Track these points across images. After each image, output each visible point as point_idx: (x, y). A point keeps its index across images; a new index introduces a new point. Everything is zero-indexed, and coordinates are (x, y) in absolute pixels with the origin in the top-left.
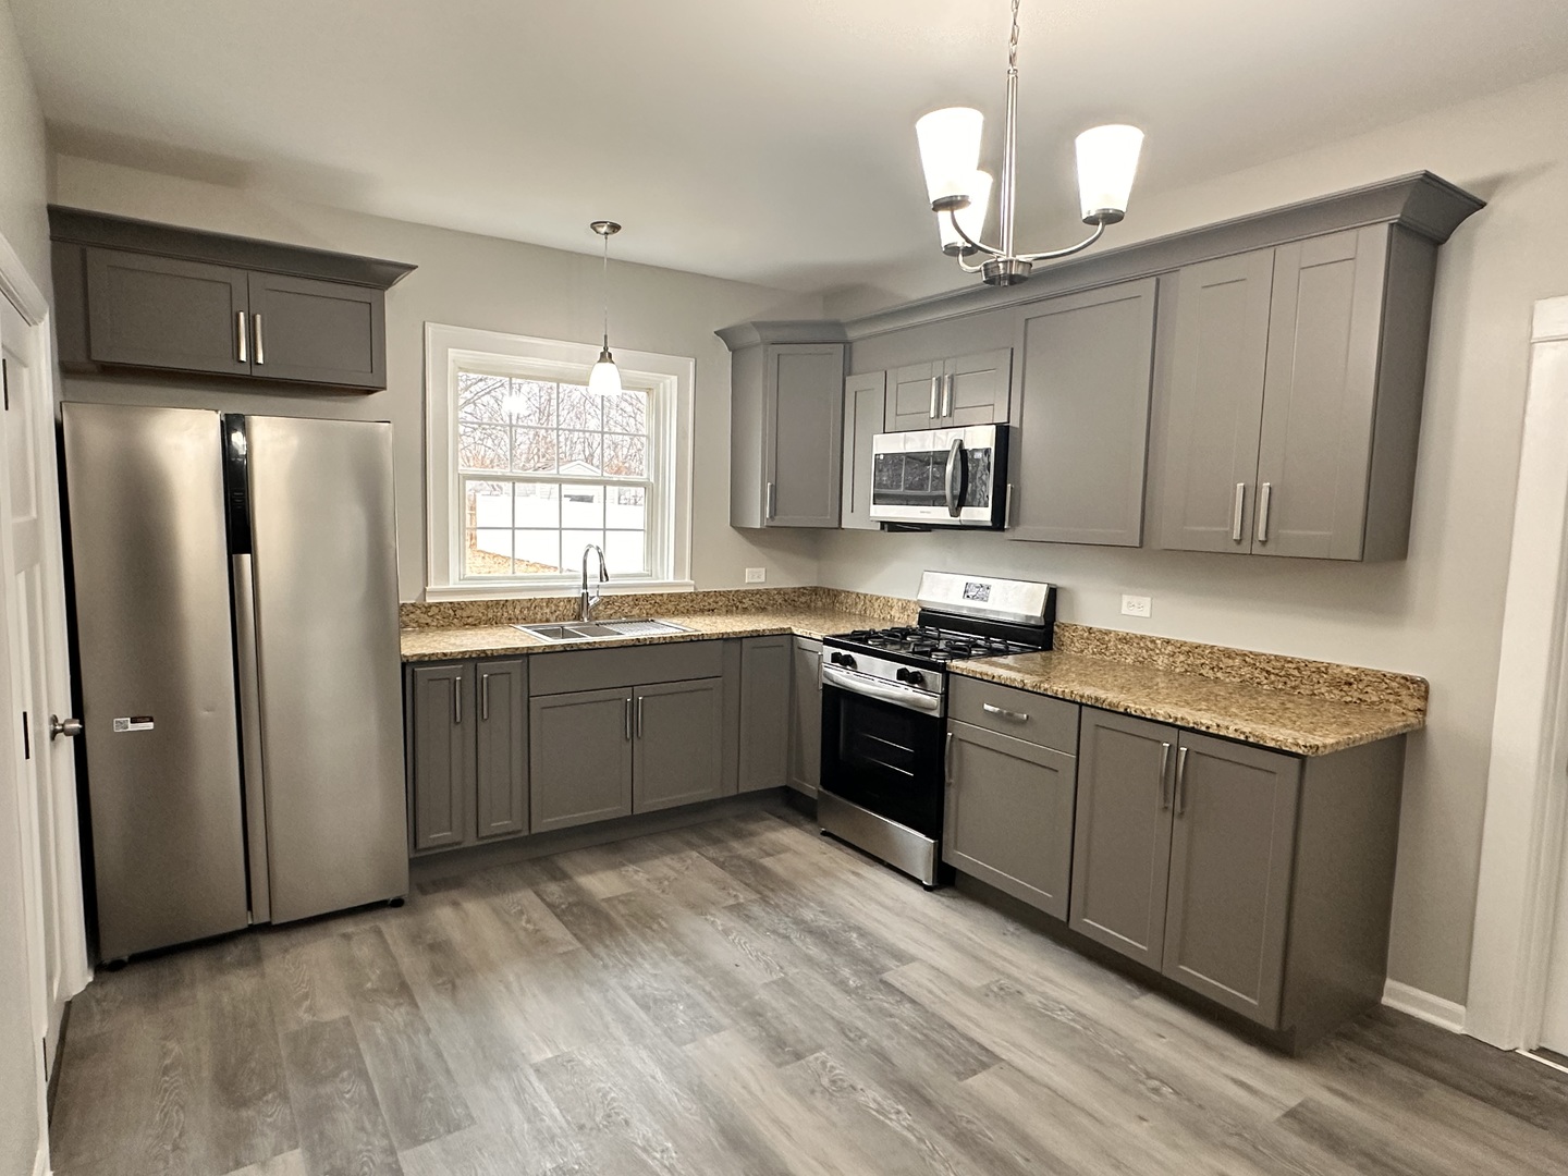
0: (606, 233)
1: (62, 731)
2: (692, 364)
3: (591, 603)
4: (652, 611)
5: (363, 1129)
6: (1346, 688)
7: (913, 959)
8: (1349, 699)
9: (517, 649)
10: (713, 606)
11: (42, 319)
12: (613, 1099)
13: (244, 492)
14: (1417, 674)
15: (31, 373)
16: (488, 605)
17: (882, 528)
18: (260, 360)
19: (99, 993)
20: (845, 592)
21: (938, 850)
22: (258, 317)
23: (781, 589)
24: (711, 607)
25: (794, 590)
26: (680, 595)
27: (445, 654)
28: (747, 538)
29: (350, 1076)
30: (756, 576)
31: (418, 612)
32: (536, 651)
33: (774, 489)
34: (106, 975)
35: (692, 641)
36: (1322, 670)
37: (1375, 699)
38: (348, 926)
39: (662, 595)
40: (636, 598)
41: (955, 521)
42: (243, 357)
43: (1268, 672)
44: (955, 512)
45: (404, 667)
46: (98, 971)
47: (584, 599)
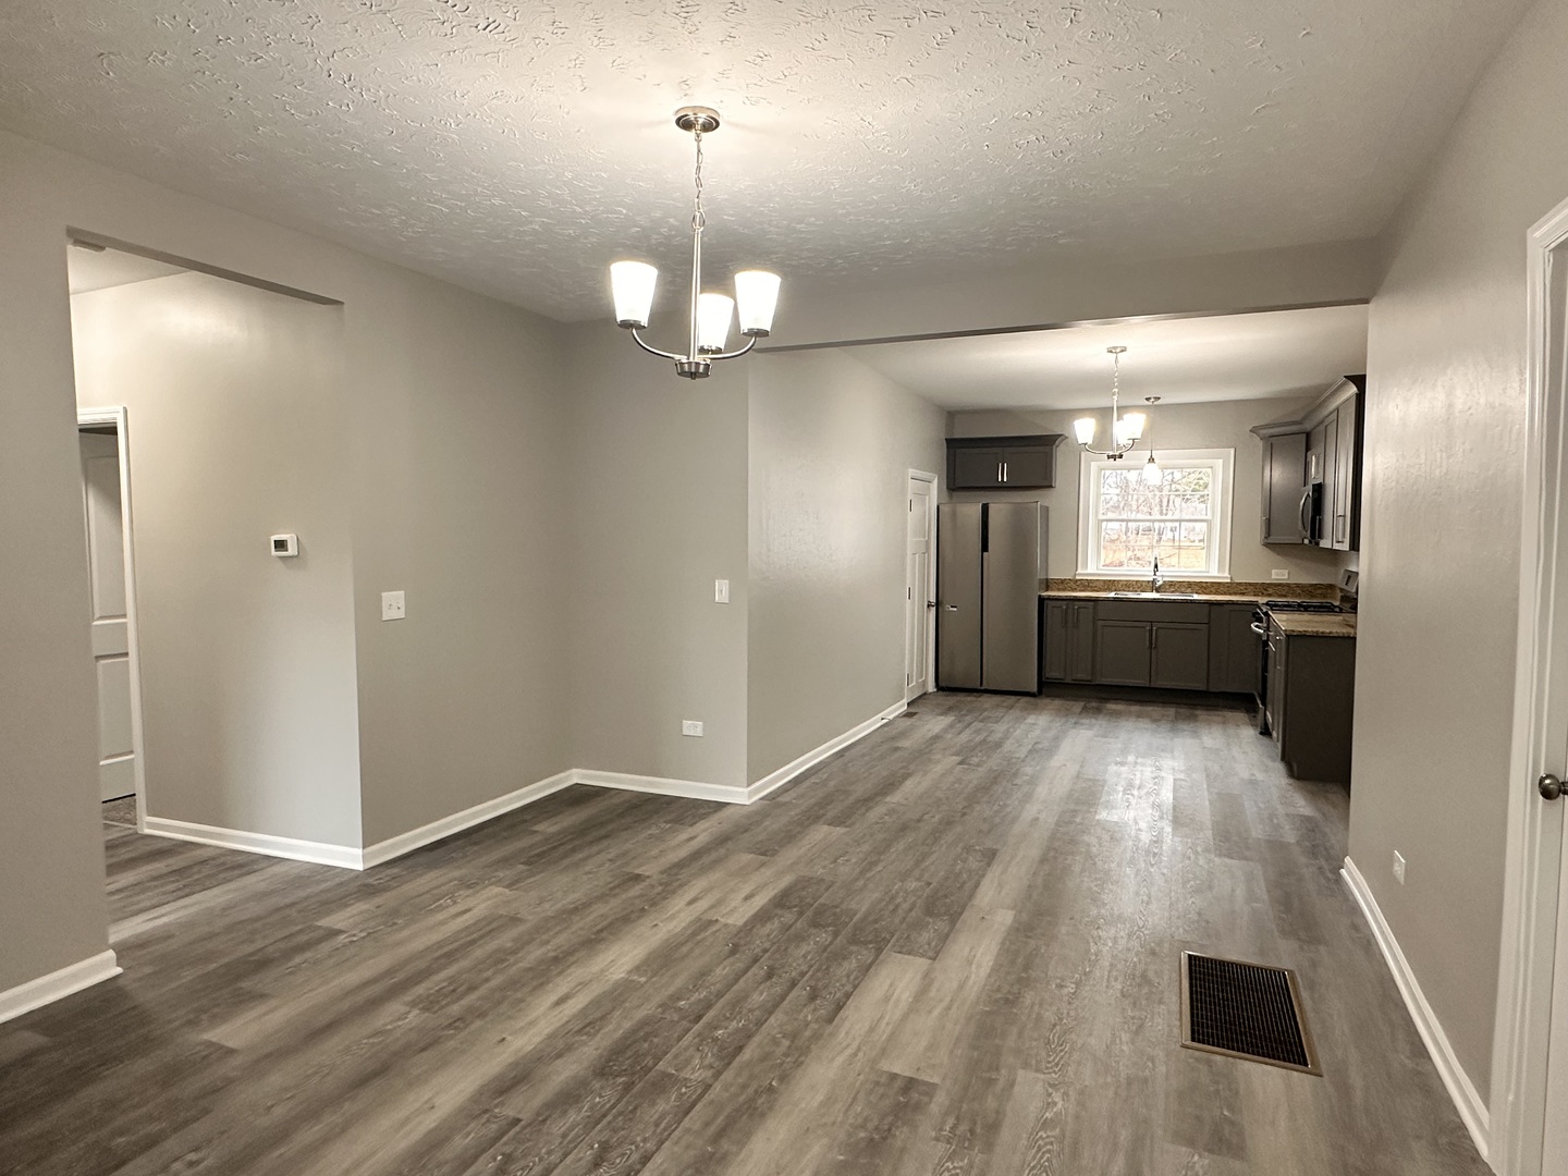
1: (932, 606)
2: (1232, 451)
3: (1159, 583)
9: (1091, 597)
10: (1244, 591)
11: (933, 480)
15: (929, 498)
18: (1005, 480)
23: (1300, 584)
26: (1220, 584)
28: (1272, 551)
30: (1280, 575)
31: (1072, 583)
32: (1100, 599)
33: (1269, 521)
42: (999, 480)
45: (1042, 600)
46: (938, 690)
47: (1154, 582)
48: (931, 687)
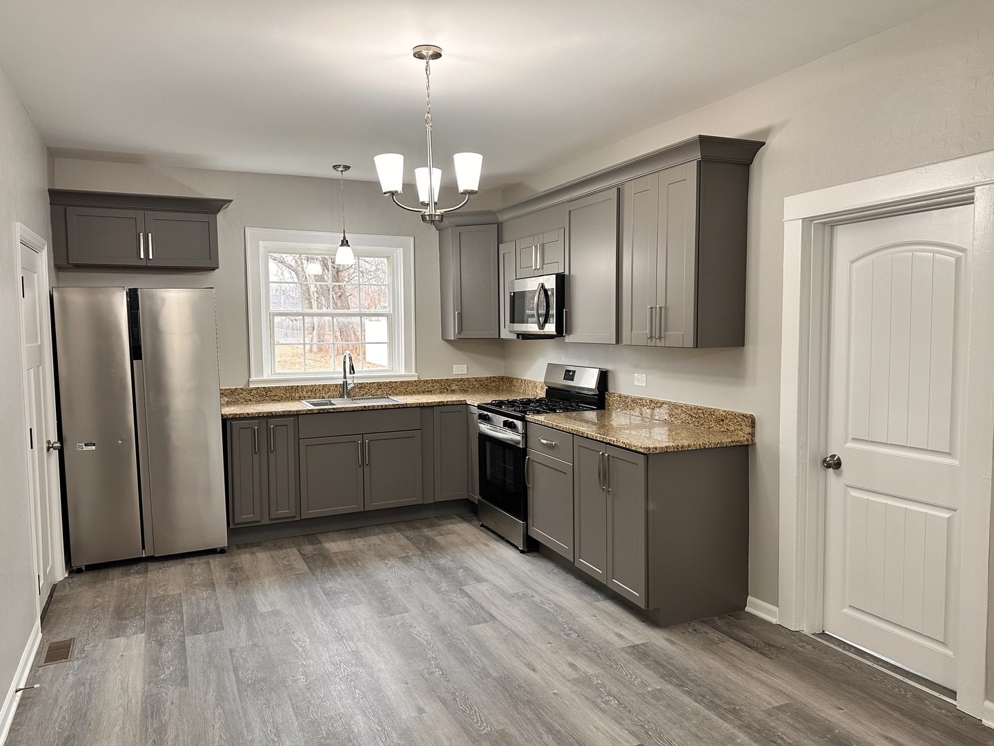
0: (342, 171)
1: (52, 447)
2: (412, 240)
3: (349, 387)
4: (390, 392)
5: (174, 629)
6: (721, 423)
7: (486, 580)
8: (723, 429)
9: (290, 411)
10: (431, 389)
11: (43, 249)
12: (291, 625)
13: (138, 328)
14: (749, 413)
15: (38, 277)
16: (286, 388)
17: (518, 337)
18: (151, 257)
19: (70, 581)
20: (516, 379)
21: (527, 528)
22: (150, 234)
23: (478, 378)
24: (429, 390)
25: (487, 379)
26: (408, 382)
27: (248, 414)
28: (452, 345)
29: (174, 613)
30: (460, 370)
31: (245, 393)
32: (301, 413)
33: (460, 315)
34: (73, 575)
35: (399, 408)
36: (712, 413)
37: (733, 428)
38: (195, 561)
39: (396, 382)
40: (379, 385)
41: (541, 332)
42: (142, 256)
43: (691, 416)
44: (542, 327)
45: (225, 421)
46: (70, 573)
47: (345, 384)
48: (60, 573)
